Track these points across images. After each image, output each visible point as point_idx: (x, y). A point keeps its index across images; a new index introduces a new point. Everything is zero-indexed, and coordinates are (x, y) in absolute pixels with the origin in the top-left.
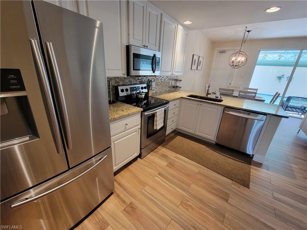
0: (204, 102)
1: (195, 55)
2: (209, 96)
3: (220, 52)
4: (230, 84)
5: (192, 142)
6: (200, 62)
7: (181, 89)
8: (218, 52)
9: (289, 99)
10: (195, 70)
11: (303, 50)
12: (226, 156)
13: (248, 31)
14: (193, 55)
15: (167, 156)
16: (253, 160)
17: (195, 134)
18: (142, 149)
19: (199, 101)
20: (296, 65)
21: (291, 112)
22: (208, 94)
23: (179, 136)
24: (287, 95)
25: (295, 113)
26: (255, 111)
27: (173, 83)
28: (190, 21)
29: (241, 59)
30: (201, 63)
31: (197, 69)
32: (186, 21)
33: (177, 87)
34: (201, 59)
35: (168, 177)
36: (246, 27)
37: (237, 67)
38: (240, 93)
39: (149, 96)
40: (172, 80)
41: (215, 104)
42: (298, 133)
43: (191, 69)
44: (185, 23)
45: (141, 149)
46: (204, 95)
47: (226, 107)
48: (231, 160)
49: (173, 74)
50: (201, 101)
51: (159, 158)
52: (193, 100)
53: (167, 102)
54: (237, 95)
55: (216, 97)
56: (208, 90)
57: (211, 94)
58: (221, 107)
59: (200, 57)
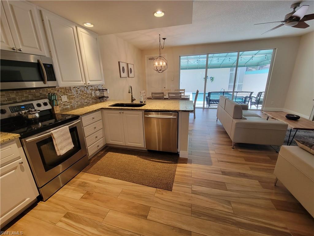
0: (124, 109)
1: (121, 62)
2: (135, 102)
3: (150, 59)
4: (165, 88)
5: (123, 155)
6: (131, 69)
7: (108, 99)
8: (148, 59)
9: (209, 94)
10: (126, 77)
11: (208, 54)
12: (155, 161)
13: (163, 39)
14: (119, 62)
15: (86, 183)
16: (180, 157)
17: (126, 145)
18: (40, 188)
19: (119, 109)
20: (207, 67)
21: (213, 105)
22: (133, 100)
23: (109, 152)
24: (207, 92)
25: (216, 105)
26: (168, 110)
27: (98, 94)
28: (92, 24)
29: (162, 63)
30: (133, 70)
31: (129, 77)
32: (85, 23)
33: (103, 97)
34: (130, 66)
35: (77, 215)
36: (160, 35)
37: (161, 71)
38: (170, 95)
39: (55, 114)
40: (95, 90)
41: (135, 109)
42: (217, 121)
43: (121, 77)
44: (85, 25)
45: (38, 188)
46: (129, 102)
47: (145, 111)
48: (160, 164)
49: (88, 83)
50: (121, 109)
51: (74, 190)
52: (114, 109)
53: (76, 117)
54: (168, 97)
55: (141, 102)
56: (132, 96)
57: (135, 100)
58: (141, 113)
59: (129, 64)
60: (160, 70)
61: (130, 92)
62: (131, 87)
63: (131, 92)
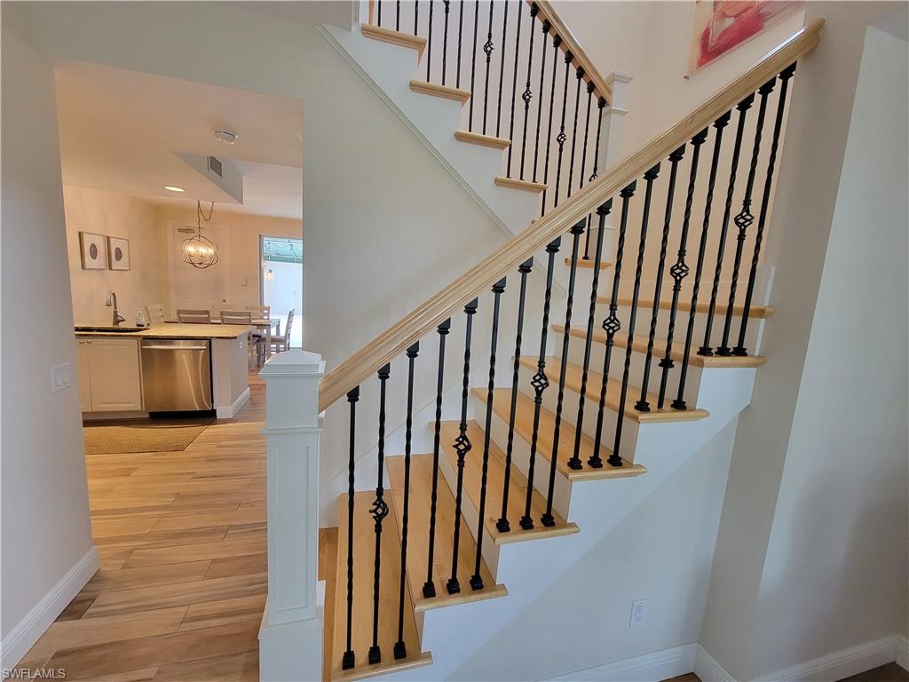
0: (93, 335)
1: (87, 233)
2: (122, 325)
3: (179, 230)
4: (224, 301)
6: (118, 250)
8: (176, 230)
10: (103, 270)
14: (80, 234)
16: (218, 417)
17: (94, 410)
19: (81, 335)
22: (117, 322)
31: (110, 268)
34: (114, 245)
37: (203, 266)
38: (181, 315)
41: (120, 336)
43: (83, 267)
46: (110, 325)
47: (144, 339)
50: (86, 335)
55: (138, 325)
56: (115, 313)
57: (123, 320)
58: (135, 341)
59: (111, 239)
60: (198, 264)
61: (113, 302)
62: (114, 294)
63: (113, 304)
